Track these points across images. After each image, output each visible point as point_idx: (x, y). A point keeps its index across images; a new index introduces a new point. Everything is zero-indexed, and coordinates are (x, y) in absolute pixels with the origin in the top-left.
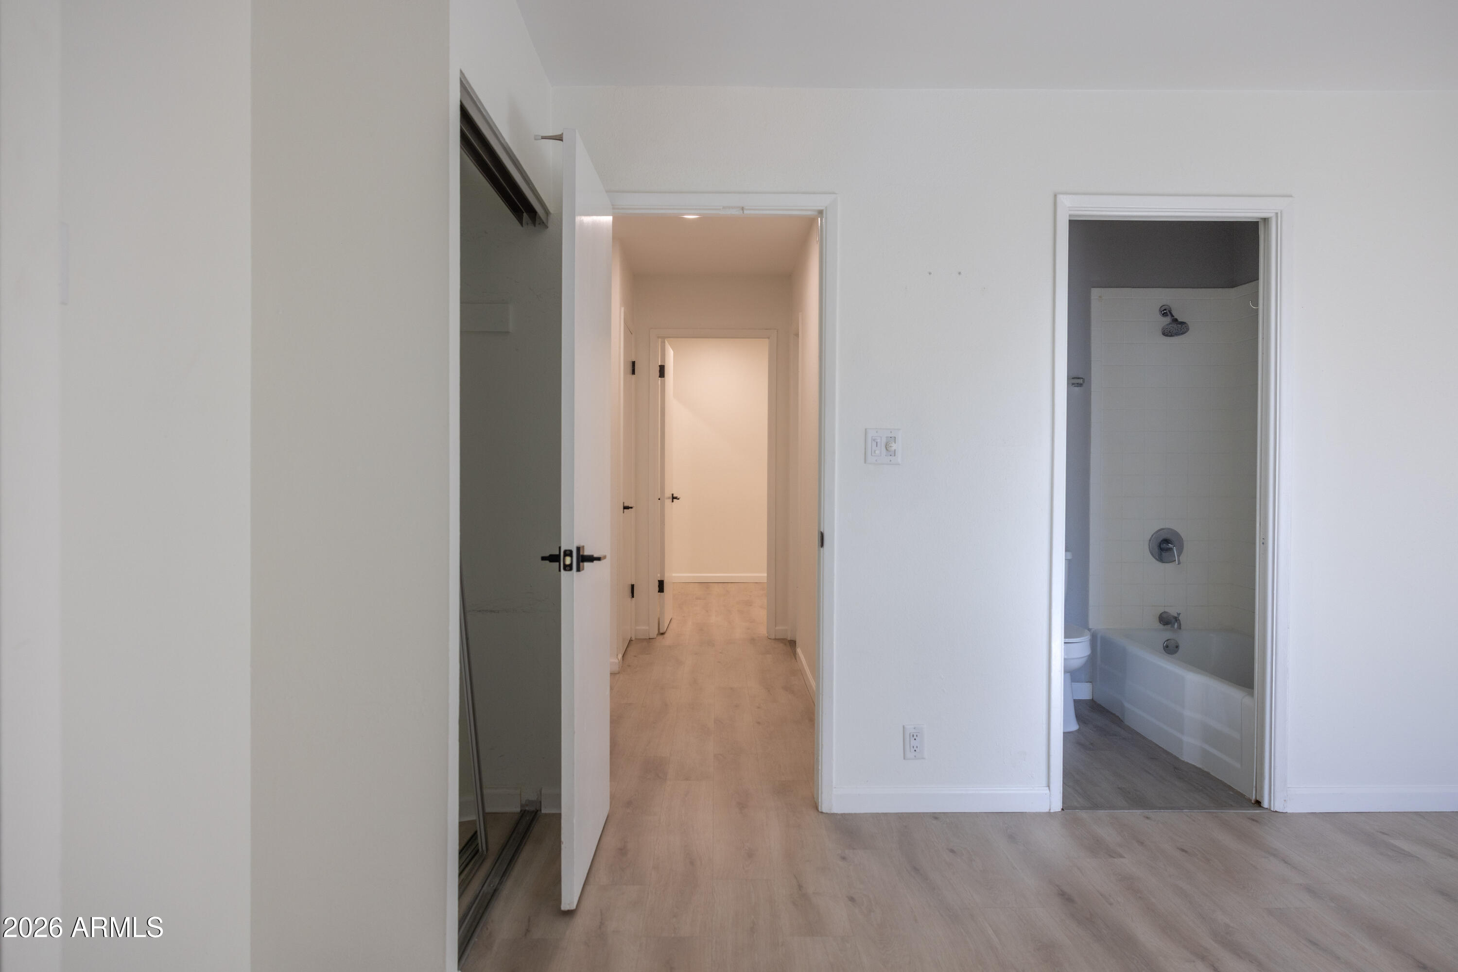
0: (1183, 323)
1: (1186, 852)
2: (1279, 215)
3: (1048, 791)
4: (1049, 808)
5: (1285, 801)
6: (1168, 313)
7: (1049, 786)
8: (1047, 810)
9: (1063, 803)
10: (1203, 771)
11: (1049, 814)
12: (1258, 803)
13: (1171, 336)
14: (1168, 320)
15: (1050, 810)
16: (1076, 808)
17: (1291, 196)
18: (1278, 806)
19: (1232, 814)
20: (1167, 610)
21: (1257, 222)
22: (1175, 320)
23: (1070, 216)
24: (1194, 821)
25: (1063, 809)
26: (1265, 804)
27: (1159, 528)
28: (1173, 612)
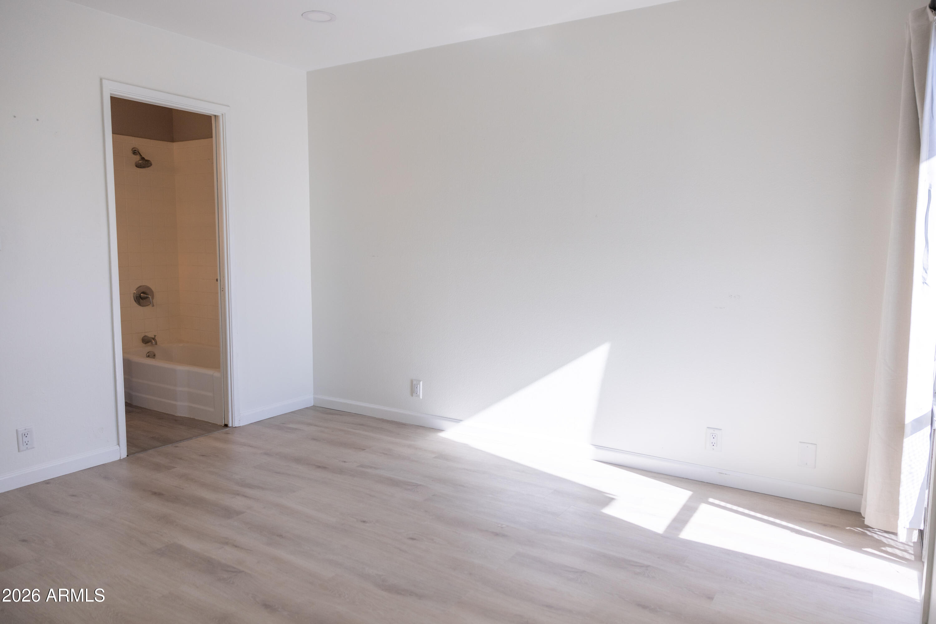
0: (148, 161)
1: (205, 456)
2: (224, 115)
3: (119, 447)
4: (119, 457)
5: (239, 421)
6: (138, 153)
7: (119, 444)
8: (119, 459)
9: (127, 453)
10: (190, 418)
11: (120, 460)
12: (226, 426)
13: (141, 168)
14: (137, 158)
15: (120, 458)
16: (135, 453)
17: (228, 106)
18: (236, 424)
19: (217, 434)
20: (147, 334)
21: (211, 116)
22: (143, 159)
23: (111, 94)
24: (200, 441)
25: (127, 456)
26: (230, 425)
27: (138, 286)
28: (151, 335)
